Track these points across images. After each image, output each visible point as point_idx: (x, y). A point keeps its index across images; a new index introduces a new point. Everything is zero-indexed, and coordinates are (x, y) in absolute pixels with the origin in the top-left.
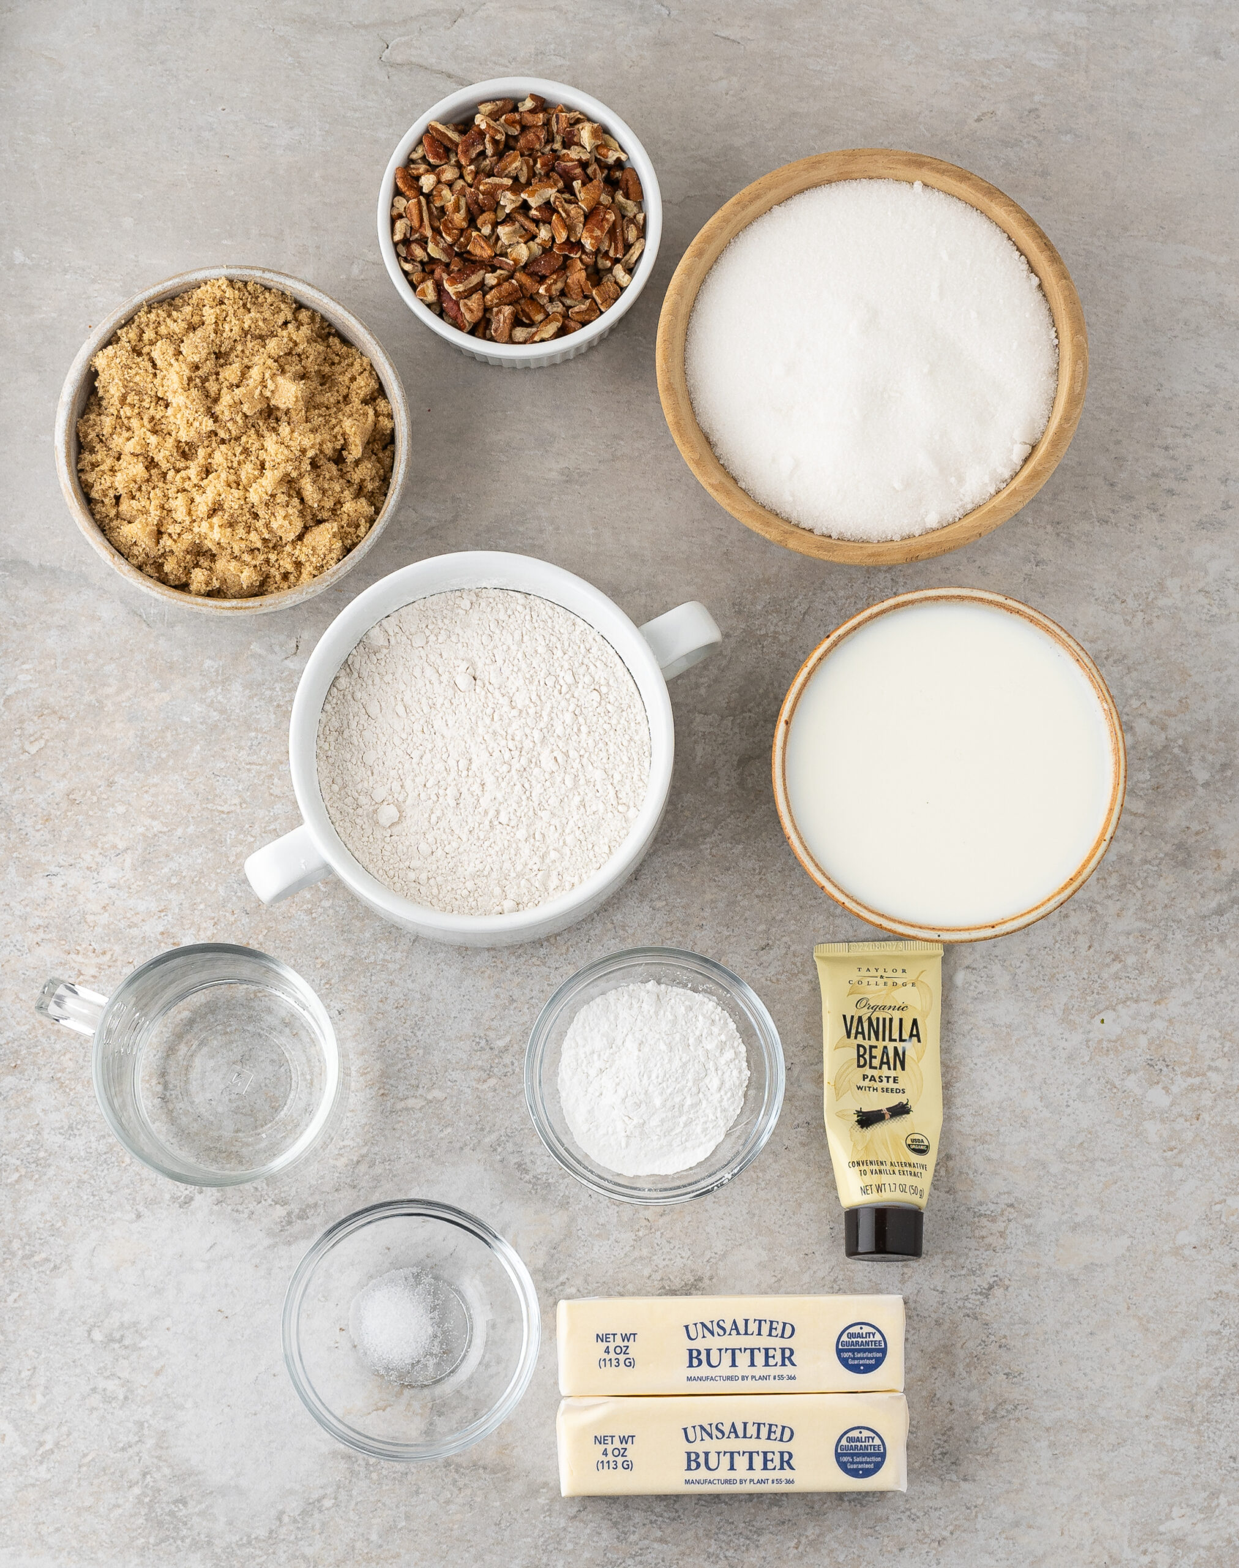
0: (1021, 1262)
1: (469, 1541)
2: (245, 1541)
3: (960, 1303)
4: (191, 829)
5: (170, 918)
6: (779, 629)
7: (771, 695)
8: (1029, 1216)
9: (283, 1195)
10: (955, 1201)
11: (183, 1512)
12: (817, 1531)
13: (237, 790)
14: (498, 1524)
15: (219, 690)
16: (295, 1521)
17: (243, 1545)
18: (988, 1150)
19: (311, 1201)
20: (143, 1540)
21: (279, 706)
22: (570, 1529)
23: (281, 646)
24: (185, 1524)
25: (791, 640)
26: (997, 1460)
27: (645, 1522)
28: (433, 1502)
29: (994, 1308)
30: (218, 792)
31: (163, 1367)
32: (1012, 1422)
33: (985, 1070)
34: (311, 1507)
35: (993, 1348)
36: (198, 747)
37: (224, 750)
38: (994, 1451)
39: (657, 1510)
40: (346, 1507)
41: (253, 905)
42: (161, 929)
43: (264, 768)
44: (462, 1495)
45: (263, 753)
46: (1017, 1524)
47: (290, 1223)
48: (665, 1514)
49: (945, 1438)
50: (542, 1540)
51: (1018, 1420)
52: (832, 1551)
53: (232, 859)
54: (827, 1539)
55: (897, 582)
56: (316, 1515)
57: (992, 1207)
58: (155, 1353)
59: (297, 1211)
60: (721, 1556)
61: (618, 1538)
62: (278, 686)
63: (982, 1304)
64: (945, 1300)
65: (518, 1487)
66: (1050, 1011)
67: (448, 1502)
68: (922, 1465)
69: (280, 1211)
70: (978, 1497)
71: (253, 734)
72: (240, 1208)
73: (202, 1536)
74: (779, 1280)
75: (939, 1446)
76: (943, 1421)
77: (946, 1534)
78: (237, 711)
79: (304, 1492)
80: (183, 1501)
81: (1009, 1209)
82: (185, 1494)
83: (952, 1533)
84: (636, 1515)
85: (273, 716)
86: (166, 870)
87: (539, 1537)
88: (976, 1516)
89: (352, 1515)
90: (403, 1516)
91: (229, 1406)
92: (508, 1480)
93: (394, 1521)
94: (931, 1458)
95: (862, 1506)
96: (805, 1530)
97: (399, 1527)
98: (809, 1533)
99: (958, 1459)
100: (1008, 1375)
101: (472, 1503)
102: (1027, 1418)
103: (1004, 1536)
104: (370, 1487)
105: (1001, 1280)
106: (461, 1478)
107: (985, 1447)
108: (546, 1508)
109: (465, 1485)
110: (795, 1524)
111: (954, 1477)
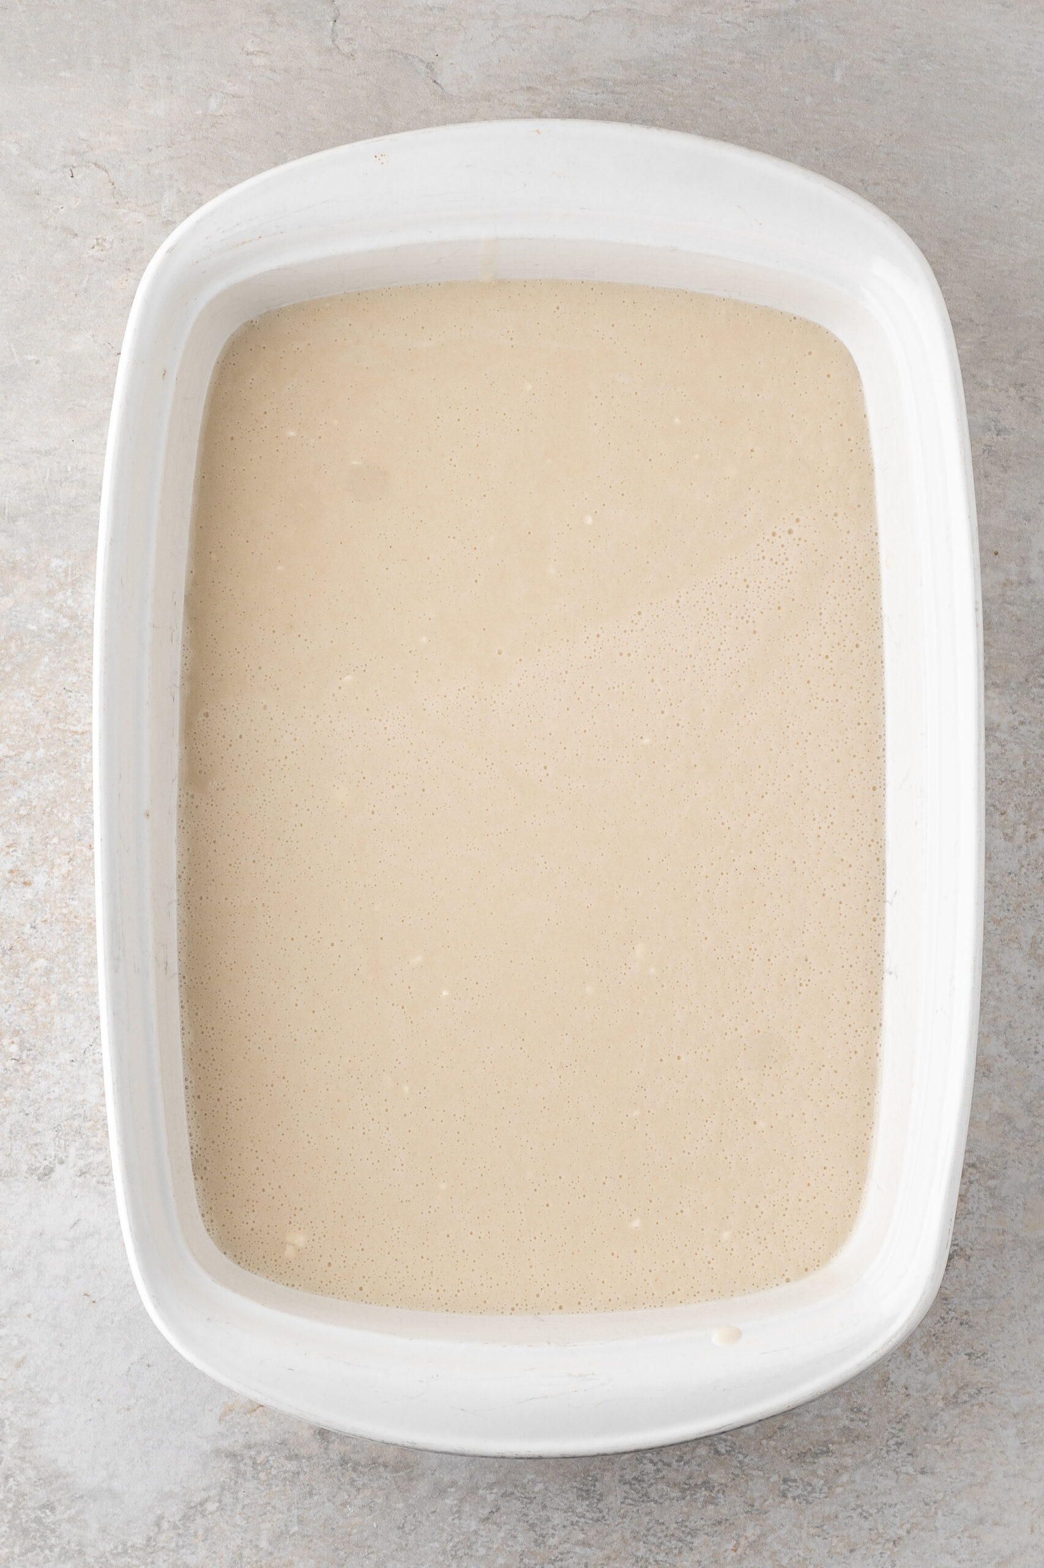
0: (984, 1230)
1: (370, 1547)
2: (120, 1550)
4: (41, 752)
5: (19, 854)
11: (50, 1518)
12: (758, 1532)
14: (401, 1528)
15: (69, 593)
16: (175, 1527)
17: (119, 1554)
20: (7, 1550)
22: (483, 1532)
24: (53, 1531)
26: (958, 1451)
27: (566, 1523)
28: (327, 1504)
30: (70, 709)
31: (25, 1357)
32: (976, 1408)
34: (193, 1511)
35: (954, 1325)
36: (46, 659)
37: (76, 661)
38: (955, 1440)
39: (579, 1510)
40: (232, 1510)
42: (9, 866)
44: (361, 1496)
46: (981, 1521)
48: (588, 1515)
49: (900, 1426)
50: (451, 1544)
51: (982, 1405)
52: (774, 1553)
54: (769, 1540)
56: (198, 1518)
58: (15, 1342)
60: (651, 1560)
61: (536, 1541)
65: (423, 1487)
66: (1016, 945)
67: (345, 1504)
68: (875, 1457)
70: (937, 1491)
73: (73, 1545)
75: (894, 1436)
76: (898, 1408)
77: (902, 1532)
79: (185, 1495)
80: (50, 1506)
81: (971, 1170)
82: (52, 1499)
83: (908, 1532)
84: (556, 1515)
86: (14, 799)
88: (936, 1513)
89: (238, 1520)
90: (295, 1520)
91: (99, 1400)
92: (411, 1479)
93: (285, 1525)
94: (885, 1449)
95: (808, 1502)
96: (745, 1530)
97: (291, 1533)
98: (748, 1534)
99: (914, 1450)
100: (969, 1355)
101: (372, 1505)
102: (991, 1403)
103: (967, 1534)
104: (258, 1489)
105: (962, 1249)
106: (359, 1477)
107: (946, 1436)
108: (455, 1509)
109: (364, 1485)
110: (733, 1524)
111: (911, 1470)
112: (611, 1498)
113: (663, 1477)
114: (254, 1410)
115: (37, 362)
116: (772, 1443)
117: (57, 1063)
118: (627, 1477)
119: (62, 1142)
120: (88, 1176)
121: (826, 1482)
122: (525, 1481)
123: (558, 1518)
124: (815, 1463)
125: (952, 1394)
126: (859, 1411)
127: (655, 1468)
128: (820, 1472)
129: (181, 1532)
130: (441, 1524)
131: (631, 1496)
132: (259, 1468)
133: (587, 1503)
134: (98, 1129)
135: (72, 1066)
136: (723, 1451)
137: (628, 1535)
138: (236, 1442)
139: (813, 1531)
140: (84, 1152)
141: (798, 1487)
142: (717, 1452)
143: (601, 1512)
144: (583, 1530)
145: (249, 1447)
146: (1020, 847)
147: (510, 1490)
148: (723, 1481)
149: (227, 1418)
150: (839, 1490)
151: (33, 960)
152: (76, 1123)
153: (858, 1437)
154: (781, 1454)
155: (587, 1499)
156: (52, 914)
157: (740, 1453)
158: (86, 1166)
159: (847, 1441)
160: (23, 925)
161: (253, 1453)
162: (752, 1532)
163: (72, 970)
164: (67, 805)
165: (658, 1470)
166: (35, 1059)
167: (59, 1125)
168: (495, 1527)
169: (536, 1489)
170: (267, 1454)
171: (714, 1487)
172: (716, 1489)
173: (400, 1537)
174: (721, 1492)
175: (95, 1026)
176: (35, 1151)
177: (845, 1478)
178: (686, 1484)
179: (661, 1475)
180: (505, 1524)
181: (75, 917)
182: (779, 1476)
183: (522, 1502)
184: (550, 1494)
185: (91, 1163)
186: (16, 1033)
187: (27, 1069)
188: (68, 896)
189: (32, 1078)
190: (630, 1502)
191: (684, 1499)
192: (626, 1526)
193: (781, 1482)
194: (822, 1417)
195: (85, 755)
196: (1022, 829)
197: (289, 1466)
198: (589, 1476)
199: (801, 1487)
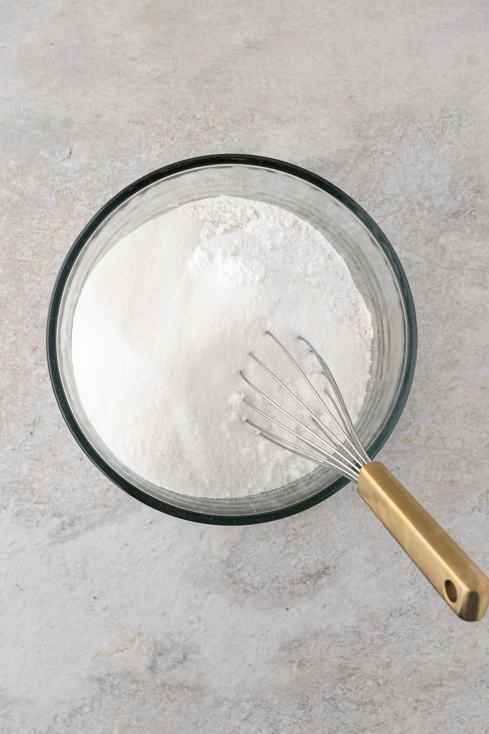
6: (384, 147)
7: (379, 190)
9: (59, 511)
13: (31, 247)
14: (196, 724)
15: (19, 181)
16: (65, 721)
19: (77, 515)
21: (58, 192)
23: (60, 152)
25: (392, 155)
30: (18, 247)
34: (75, 712)
36: (5, 218)
37: (22, 220)
39: (298, 715)
40: (98, 712)
41: (40, 322)
43: (48, 232)
44: (173, 705)
45: (47, 223)
47: (63, 529)
48: (304, 719)
49: (483, 671)
53: (27, 291)
55: (461, 118)
56: (79, 717)
59: (68, 521)
62: (58, 178)
65: (209, 700)
67: (164, 710)
69: (57, 521)
71: (41, 210)
72: (31, 519)
73: (5, 730)
74: (378, 569)
75: (479, 676)
78: (31, 194)
79: (71, 702)
84: (285, 718)
85: (54, 198)
89: (101, 717)
91: (22, 647)
92: (202, 696)
93: (129, 721)
94: (474, 684)
95: (429, 714)
96: (393, 729)
97: (132, 725)
101: (179, 710)
104: (113, 700)
106: (172, 694)
108: (227, 714)
109: (175, 699)
110: (386, 725)
112: (317, 709)
113: (347, 698)
114: (113, 654)
115: (5, 47)
116: (410, 679)
117: (4, 450)
118: (327, 697)
119: (6, 496)
120: (20, 517)
122: (268, 698)
124: (434, 691)
126: (460, 661)
127: (343, 692)
128: (437, 697)
129: (68, 724)
130: (219, 722)
131: (328, 708)
132: (115, 688)
133: (303, 711)
134: (27, 490)
135: (13, 453)
138: (102, 672)
140: (18, 503)
141: (424, 705)
142: (378, 684)
143: (311, 717)
144: (300, 727)
145: (109, 675)
147: (259, 703)
148: (381, 700)
149: (97, 658)
150: (447, 707)
152: (14, 486)
153: (459, 677)
154: (415, 686)
155: (303, 709)
156: (4, 365)
157: (391, 684)
158: (19, 510)
159: (453, 679)
161: (111, 679)
163: (15, 398)
164: (14, 302)
165: (344, 694)
167: (4, 487)
168: (250, 724)
169: (274, 703)
170: (119, 679)
171: (376, 704)
172: (377, 705)
173: (195, 729)
174: (380, 707)
175: (27, 430)
177: (451, 700)
178: (360, 702)
179: (345, 696)
180: (256, 723)
181: (18, 367)
182: (413, 698)
183: (266, 711)
184: (282, 706)
185: (22, 509)
188: (13, 354)
190: (327, 711)
191: (358, 710)
193: (414, 702)
194: (439, 665)
195: (26, 274)
197: (132, 687)
198: (304, 696)
199: (426, 705)
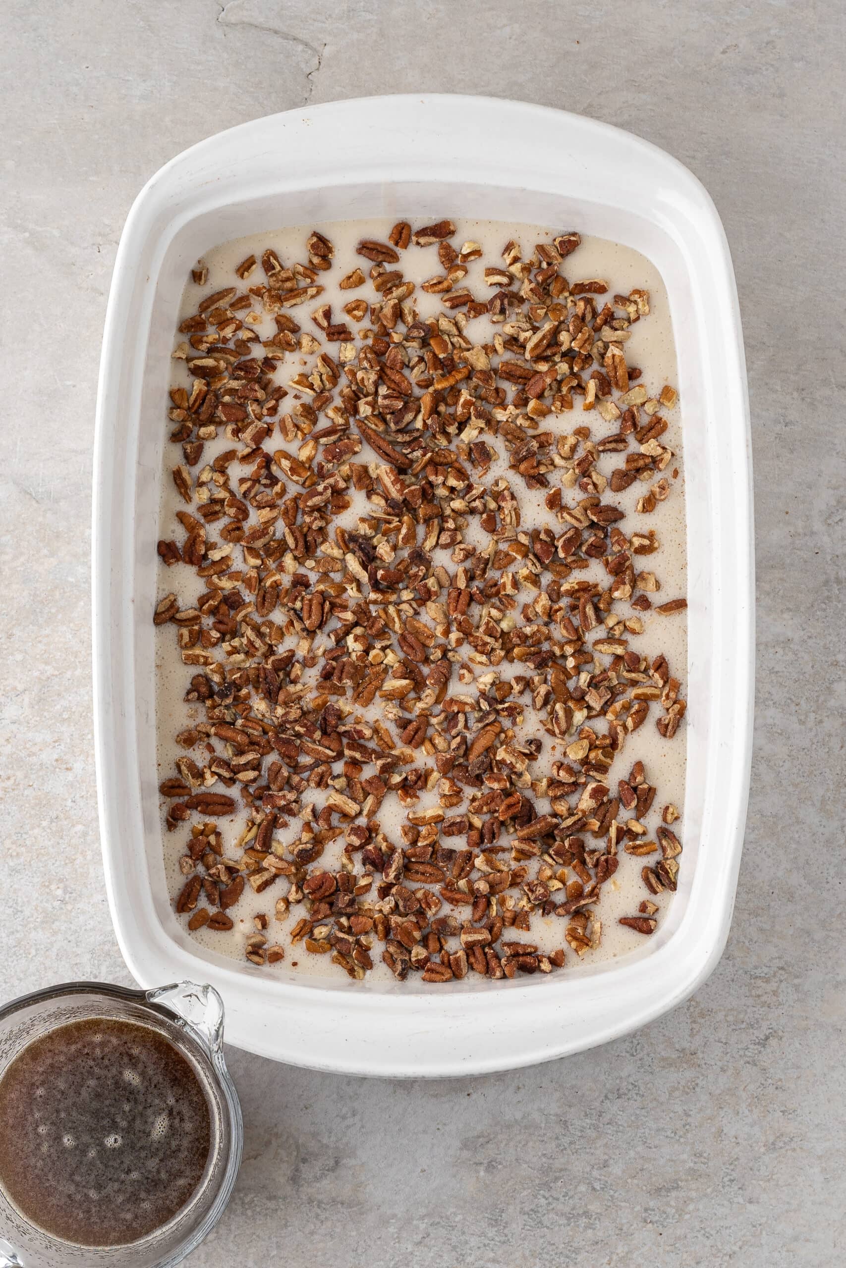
0: (792, 1016)
3: (741, 1053)
5: (62, 747)
8: (797, 977)
10: (734, 966)
12: (626, 1249)
18: (761, 921)
22: (417, 1253)
26: (777, 1185)
28: (299, 1233)
29: (770, 1056)
32: (789, 1153)
33: (756, 854)
35: (771, 1089)
38: (774, 1177)
42: (56, 756)
46: (796, 1239)
50: (393, 1263)
51: (794, 1150)
54: (635, 1256)
57: (766, 970)
61: (457, 1259)
63: (760, 1052)
64: (729, 1050)
66: (810, 803)
68: (713, 1191)
70: (762, 1216)
76: (730, 1153)
77: (736, 1248)
81: (780, 972)
83: (740, 1248)
86: (58, 707)
87: (391, 1260)
88: (761, 1233)
90: (274, 1246)
98: (619, 1251)
99: (743, 1185)
100: (782, 1112)
102: (801, 1148)
103: (785, 1249)
105: (775, 1032)
107: (766, 1174)
111: (741, 1200)
121: (677, 1210)
123: (474, 1241)
125: (771, 1141)
136: (598, 1188)
137: (527, 1253)
139: (668, 1248)
146: (811, 730)
151: (73, 826)
160: (66, 800)
162: (621, 1250)
166: (75, 900)
176: (75, 969)
186: (61, 880)
187: (69, 907)
189: (73, 914)
192: (525, 1246)
196: (812, 716)
